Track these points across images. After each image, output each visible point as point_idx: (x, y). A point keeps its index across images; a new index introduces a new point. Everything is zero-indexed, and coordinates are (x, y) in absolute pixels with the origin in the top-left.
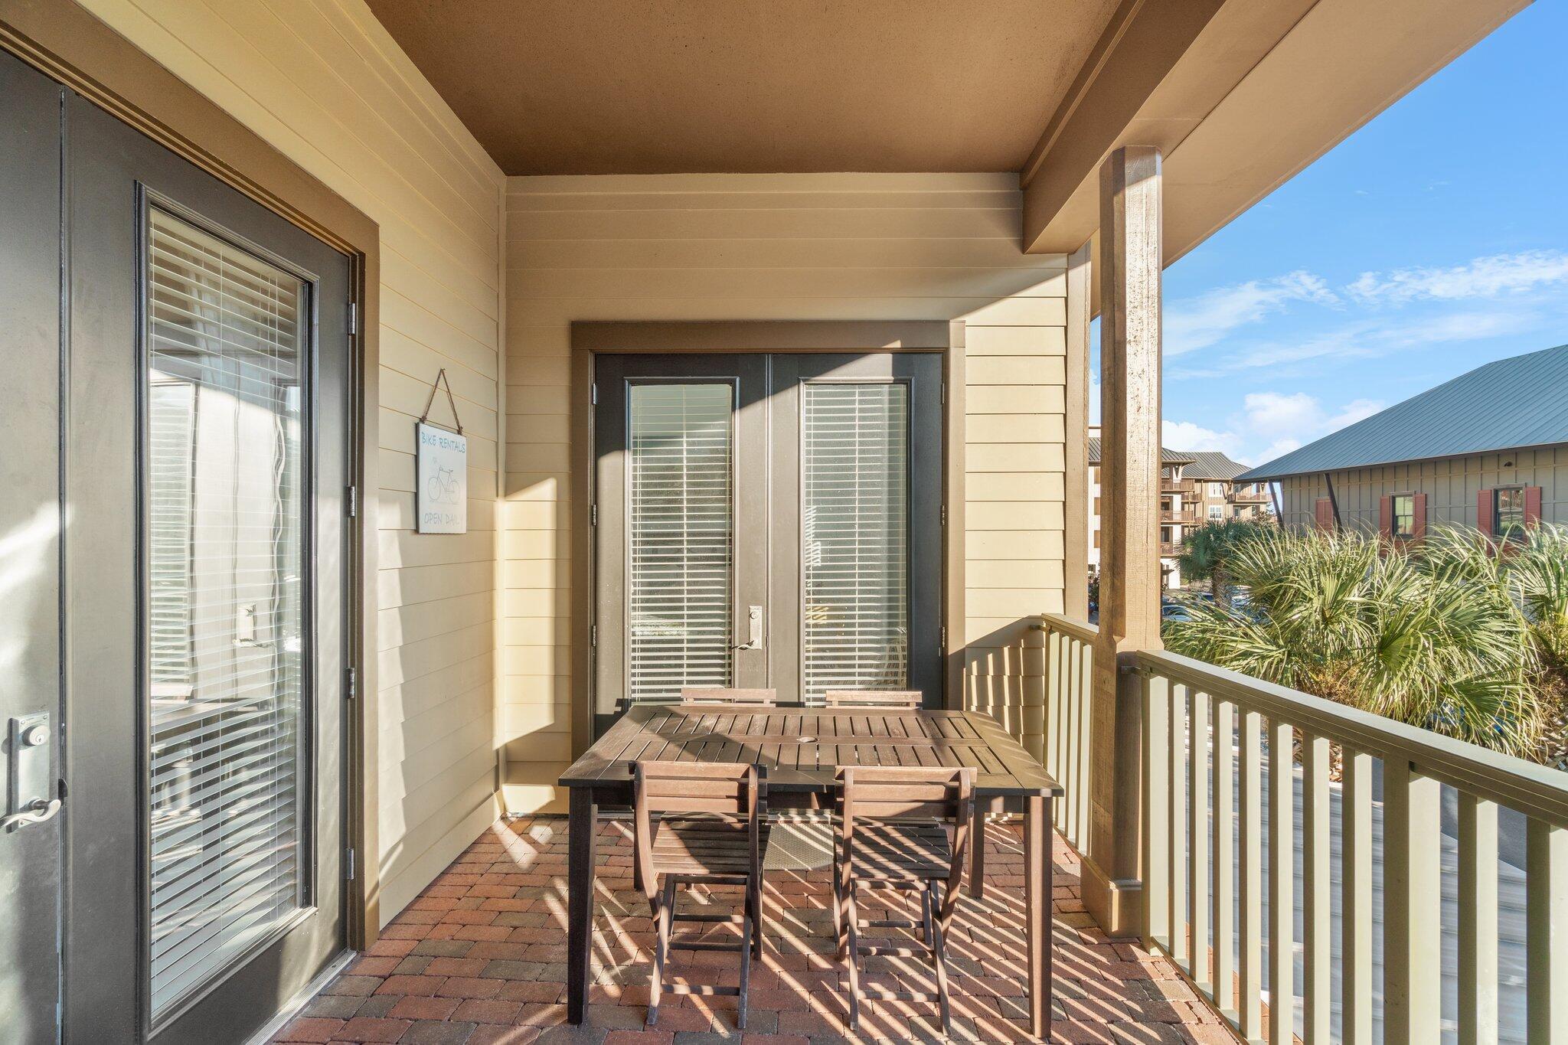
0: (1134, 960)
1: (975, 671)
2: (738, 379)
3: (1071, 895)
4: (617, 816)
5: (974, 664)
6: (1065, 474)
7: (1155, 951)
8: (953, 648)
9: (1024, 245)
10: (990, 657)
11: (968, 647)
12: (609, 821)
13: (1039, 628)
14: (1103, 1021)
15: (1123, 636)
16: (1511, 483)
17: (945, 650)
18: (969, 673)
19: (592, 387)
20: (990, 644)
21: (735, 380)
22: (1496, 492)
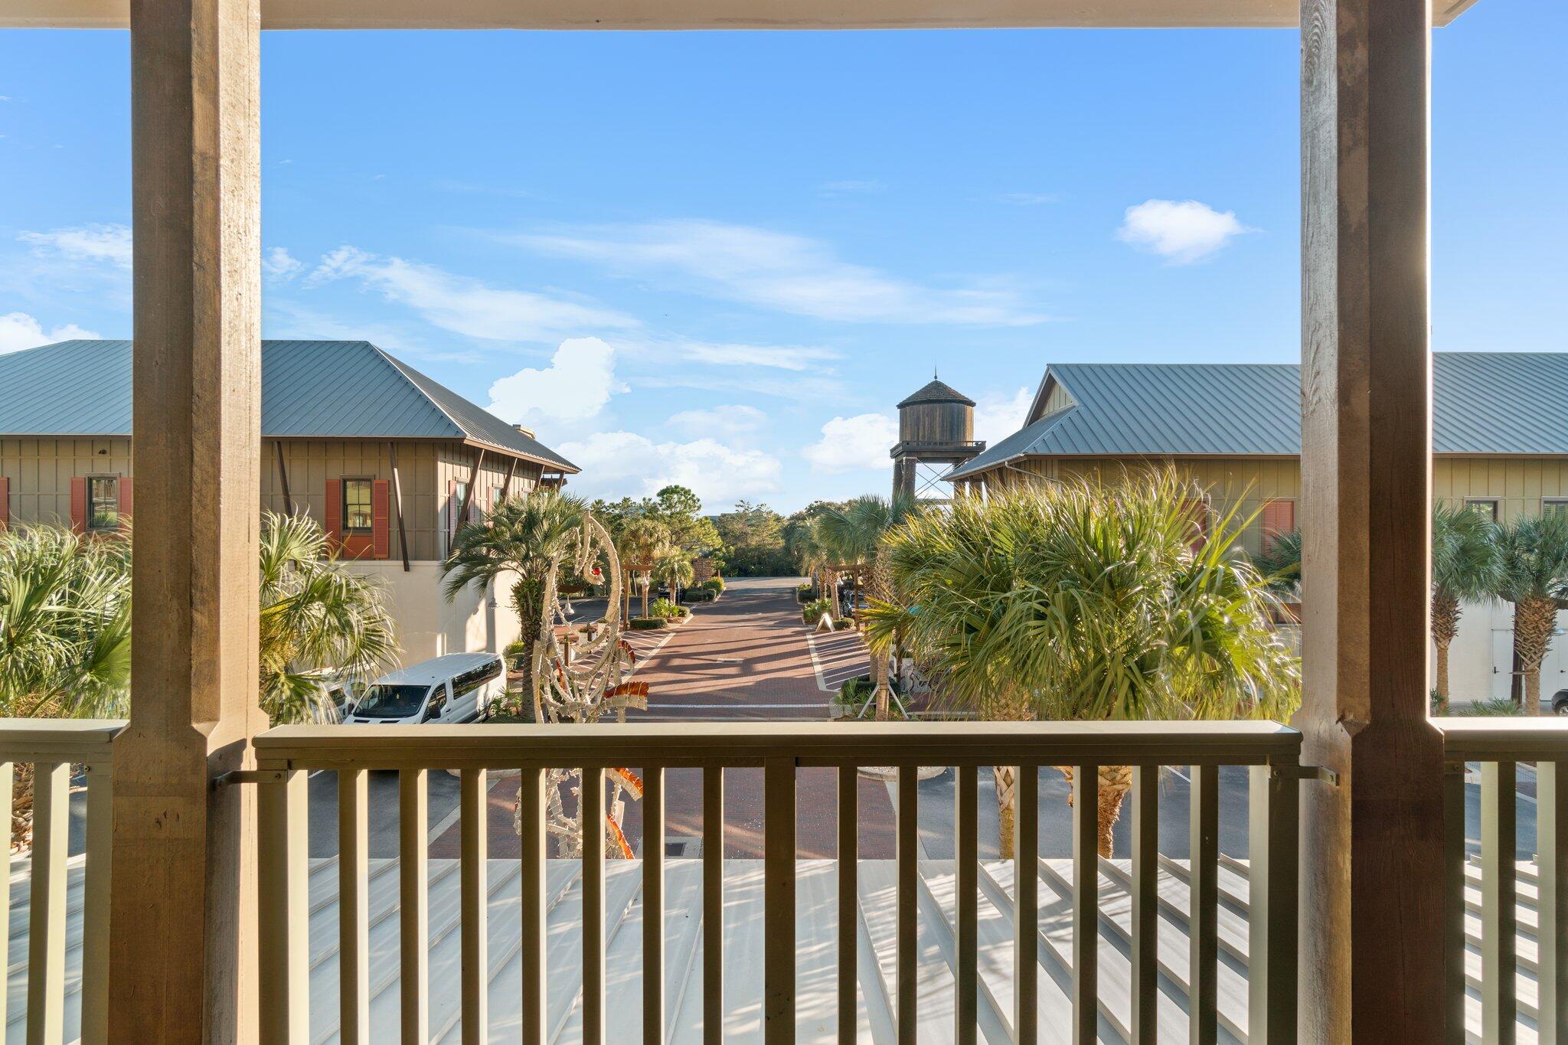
15: (215, 718)
16: (106, 471)
22: (90, 480)
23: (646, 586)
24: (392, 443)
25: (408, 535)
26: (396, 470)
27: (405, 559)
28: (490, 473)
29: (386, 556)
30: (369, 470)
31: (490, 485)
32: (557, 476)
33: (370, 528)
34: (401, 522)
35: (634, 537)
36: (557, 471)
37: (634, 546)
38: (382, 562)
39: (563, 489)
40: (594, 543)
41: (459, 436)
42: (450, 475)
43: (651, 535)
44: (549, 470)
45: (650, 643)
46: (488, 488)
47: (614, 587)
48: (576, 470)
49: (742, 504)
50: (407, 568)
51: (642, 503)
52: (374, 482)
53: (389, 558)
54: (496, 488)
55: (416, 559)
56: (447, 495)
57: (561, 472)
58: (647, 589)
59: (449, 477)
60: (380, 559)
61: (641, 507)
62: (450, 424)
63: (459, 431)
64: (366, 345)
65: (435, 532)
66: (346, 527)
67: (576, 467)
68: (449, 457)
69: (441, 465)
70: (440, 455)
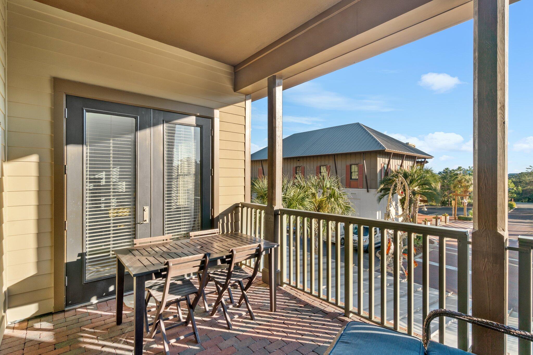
0: (281, 289)
1: (221, 222)
2: (138, 117)
3: (258, 281)
4: (79, 306)
5: (221, 220)
6: (245, 160)
7: (285, 285)
8: (216, 216)
9: (235, 89)
10: (225, 217)
11: (220, 214)
12: (75, 309)
13: (239, 207)
14: (283, 303)
15: (275, 205)
16: (299, 165)
17: (213, 216)
18: (220, 223)
19: (65, 110)
20: (225, 213)
21: (137, 117)
22: (296, 167)
23: (466, 203)
24: (363, 153)
25: (368, 181)
26: (364, 161)
27: (367, 189)
28: (396, 160)
29: (362, 187)
30: (357, 162)
31: (396, 164)
32: (423, 160)
33: (357, 179)
34: (366, 177)
35: (460, 183)
36: (423, 158)
37: (460, 186)
38: (361, 189)
39: (425, 165)
40: (402, 183)
41: (384, 149)
42: (381, 162)
43: (468, 182)
44: (419, 158)
45: (466, 226)
46: (395, 166)
47: (407, 198)
48: (431, 157)
49: (530, 167)
50: (368, 191)
51: (468, 169)
52: (359, 165)
53: (363, 188)
54: (398, 165)
55: (371, 188)
56: (381, 168)
57: (425, 158)
58: (466, 204)
59: (381, 163)
60: (360, 188)
61: (467, 170)
62: (381, 145)
63: (383, 147)
64: (358, 124)
65: (376, 180)
66: (351, 178)
67: (431, 156)
68: (381, 156)
69: (378, 159)
70: (378, 156)
